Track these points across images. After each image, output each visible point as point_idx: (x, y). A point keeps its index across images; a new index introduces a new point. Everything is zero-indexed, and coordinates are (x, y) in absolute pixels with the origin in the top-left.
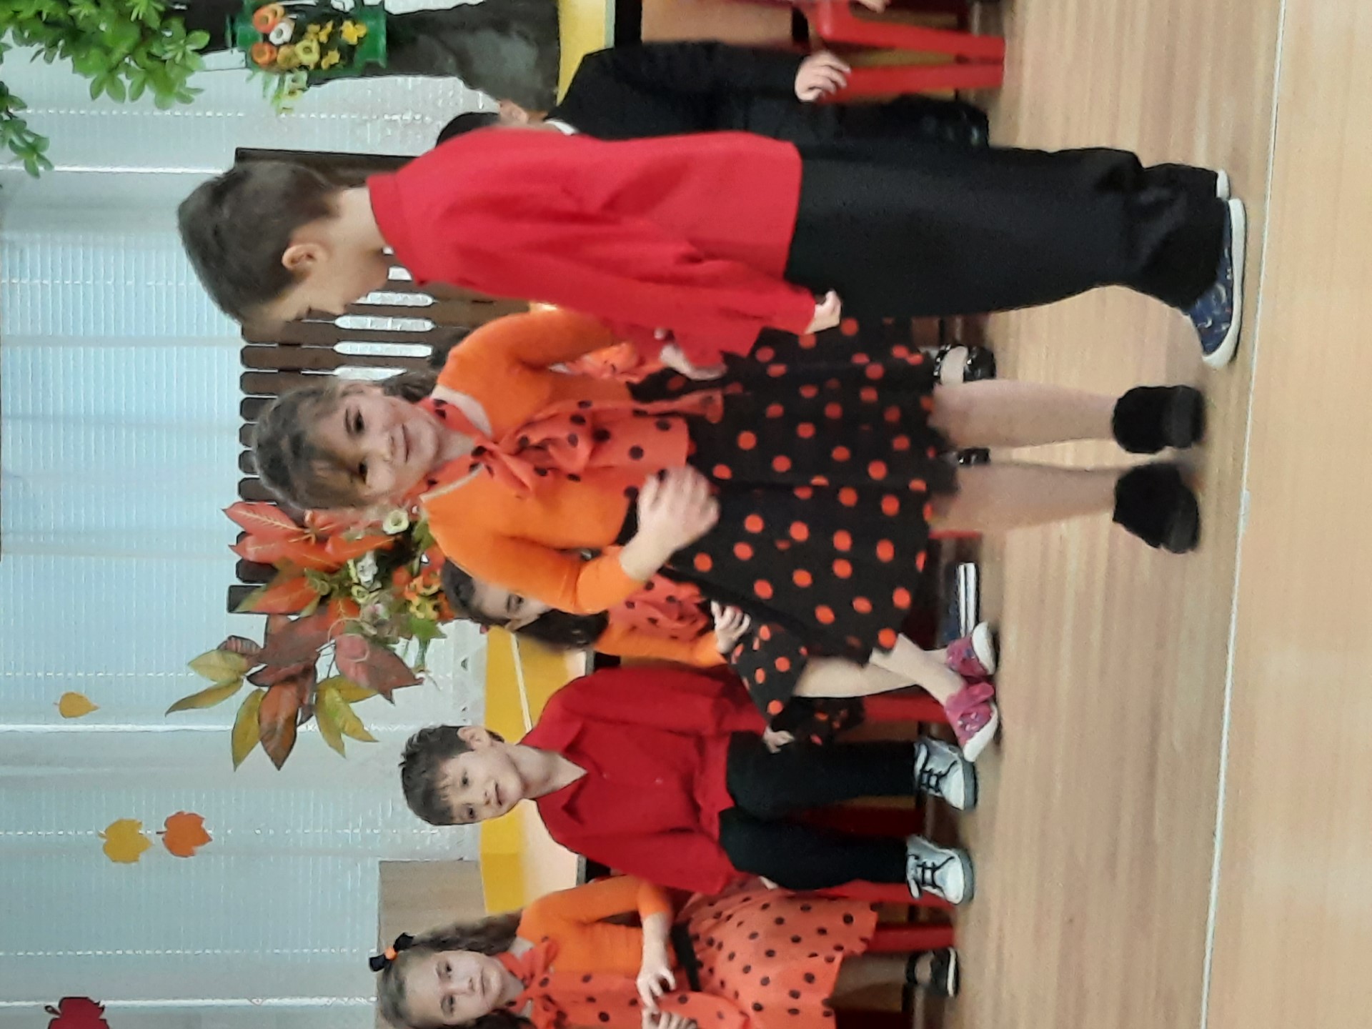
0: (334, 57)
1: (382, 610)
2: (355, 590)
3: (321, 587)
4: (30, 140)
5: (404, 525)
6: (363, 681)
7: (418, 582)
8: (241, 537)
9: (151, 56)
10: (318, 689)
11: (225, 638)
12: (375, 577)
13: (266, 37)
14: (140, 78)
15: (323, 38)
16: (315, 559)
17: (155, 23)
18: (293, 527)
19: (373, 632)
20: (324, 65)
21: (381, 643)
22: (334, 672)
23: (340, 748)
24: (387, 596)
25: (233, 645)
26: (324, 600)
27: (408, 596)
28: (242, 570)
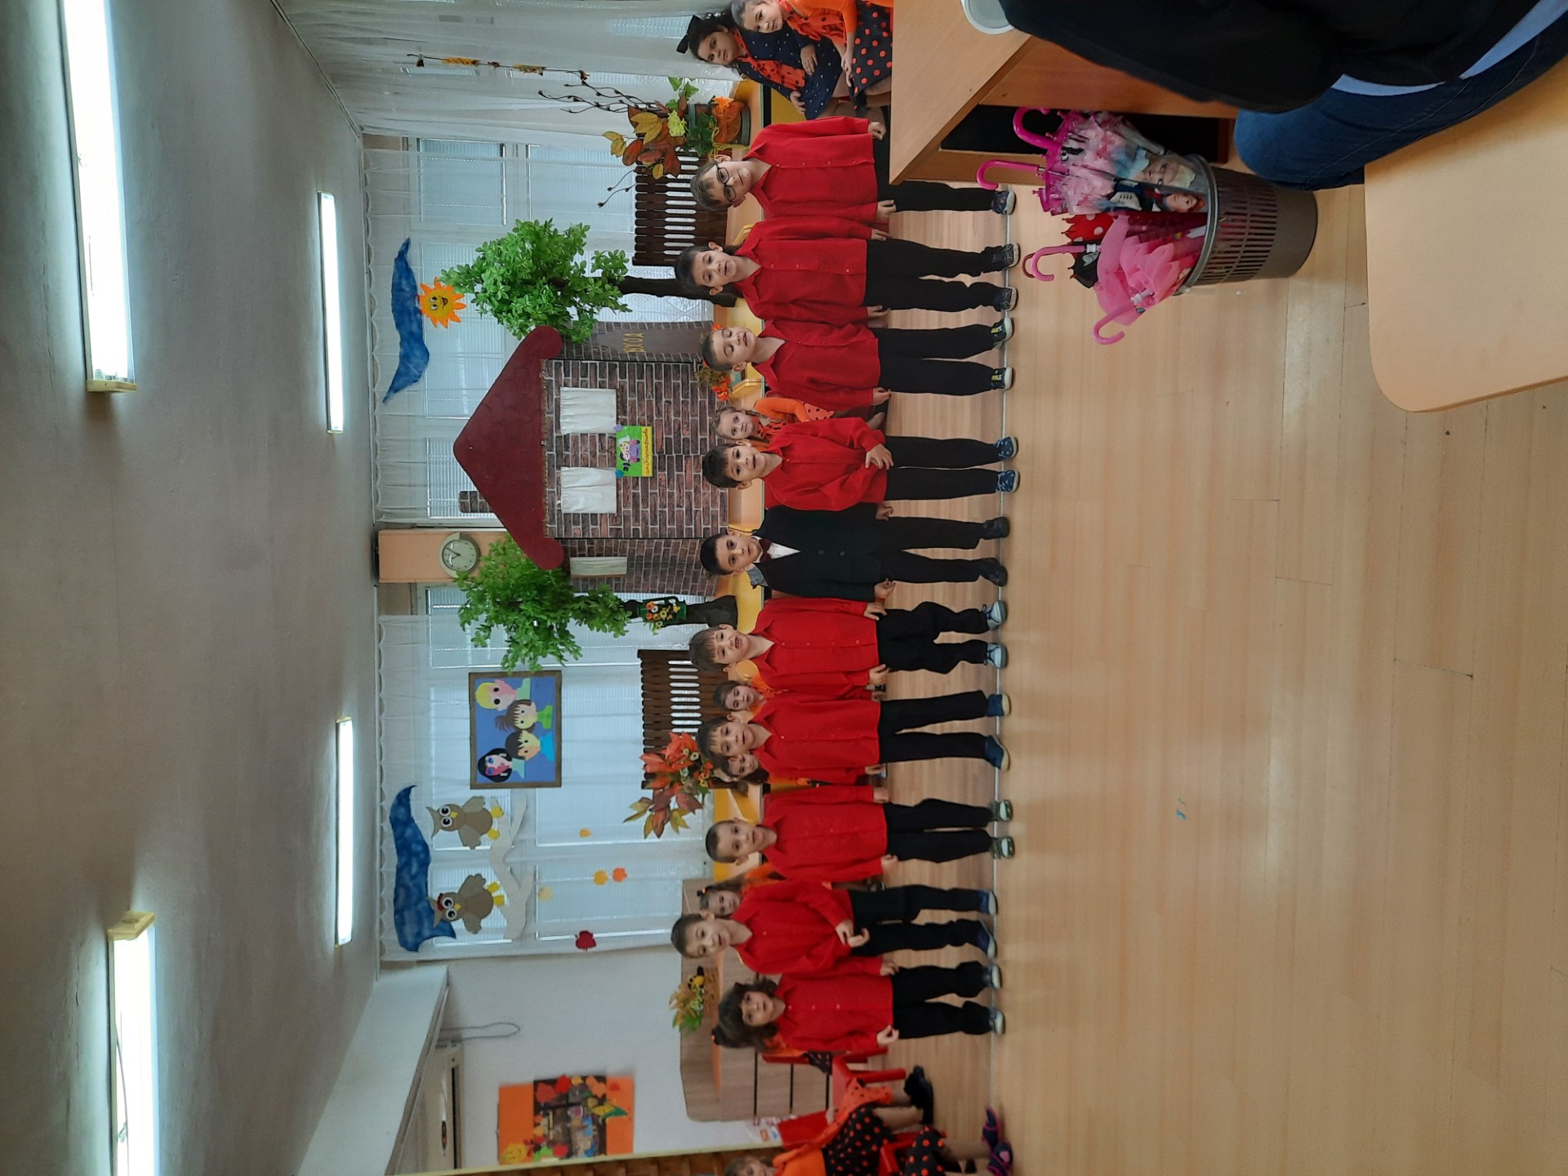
0: (670, 617)
1: (690, 785)
2: (682, 780)
3: (670, 779)
4: (575, 648)
5: (697, 757)
6: (686, 808)
7: (702, 775)
8: (645, 766)
9: (615, 620)
10: (671, 812)
11: (639, 798)
12: (689, 775)
13: (650, 611)
14: (611, 625)
15: (668, 610)
16: (669, 770)
17: (616, 609)
18: (661, 761)
19: (688, 792)
20: (668, 619)
21: (691, 795)
22: (676, 806)
23: (677, 831)
24: (692, 780)
25: (643, 800)
26: (673, 782)
27: (699, 779)
28: (646, 775)
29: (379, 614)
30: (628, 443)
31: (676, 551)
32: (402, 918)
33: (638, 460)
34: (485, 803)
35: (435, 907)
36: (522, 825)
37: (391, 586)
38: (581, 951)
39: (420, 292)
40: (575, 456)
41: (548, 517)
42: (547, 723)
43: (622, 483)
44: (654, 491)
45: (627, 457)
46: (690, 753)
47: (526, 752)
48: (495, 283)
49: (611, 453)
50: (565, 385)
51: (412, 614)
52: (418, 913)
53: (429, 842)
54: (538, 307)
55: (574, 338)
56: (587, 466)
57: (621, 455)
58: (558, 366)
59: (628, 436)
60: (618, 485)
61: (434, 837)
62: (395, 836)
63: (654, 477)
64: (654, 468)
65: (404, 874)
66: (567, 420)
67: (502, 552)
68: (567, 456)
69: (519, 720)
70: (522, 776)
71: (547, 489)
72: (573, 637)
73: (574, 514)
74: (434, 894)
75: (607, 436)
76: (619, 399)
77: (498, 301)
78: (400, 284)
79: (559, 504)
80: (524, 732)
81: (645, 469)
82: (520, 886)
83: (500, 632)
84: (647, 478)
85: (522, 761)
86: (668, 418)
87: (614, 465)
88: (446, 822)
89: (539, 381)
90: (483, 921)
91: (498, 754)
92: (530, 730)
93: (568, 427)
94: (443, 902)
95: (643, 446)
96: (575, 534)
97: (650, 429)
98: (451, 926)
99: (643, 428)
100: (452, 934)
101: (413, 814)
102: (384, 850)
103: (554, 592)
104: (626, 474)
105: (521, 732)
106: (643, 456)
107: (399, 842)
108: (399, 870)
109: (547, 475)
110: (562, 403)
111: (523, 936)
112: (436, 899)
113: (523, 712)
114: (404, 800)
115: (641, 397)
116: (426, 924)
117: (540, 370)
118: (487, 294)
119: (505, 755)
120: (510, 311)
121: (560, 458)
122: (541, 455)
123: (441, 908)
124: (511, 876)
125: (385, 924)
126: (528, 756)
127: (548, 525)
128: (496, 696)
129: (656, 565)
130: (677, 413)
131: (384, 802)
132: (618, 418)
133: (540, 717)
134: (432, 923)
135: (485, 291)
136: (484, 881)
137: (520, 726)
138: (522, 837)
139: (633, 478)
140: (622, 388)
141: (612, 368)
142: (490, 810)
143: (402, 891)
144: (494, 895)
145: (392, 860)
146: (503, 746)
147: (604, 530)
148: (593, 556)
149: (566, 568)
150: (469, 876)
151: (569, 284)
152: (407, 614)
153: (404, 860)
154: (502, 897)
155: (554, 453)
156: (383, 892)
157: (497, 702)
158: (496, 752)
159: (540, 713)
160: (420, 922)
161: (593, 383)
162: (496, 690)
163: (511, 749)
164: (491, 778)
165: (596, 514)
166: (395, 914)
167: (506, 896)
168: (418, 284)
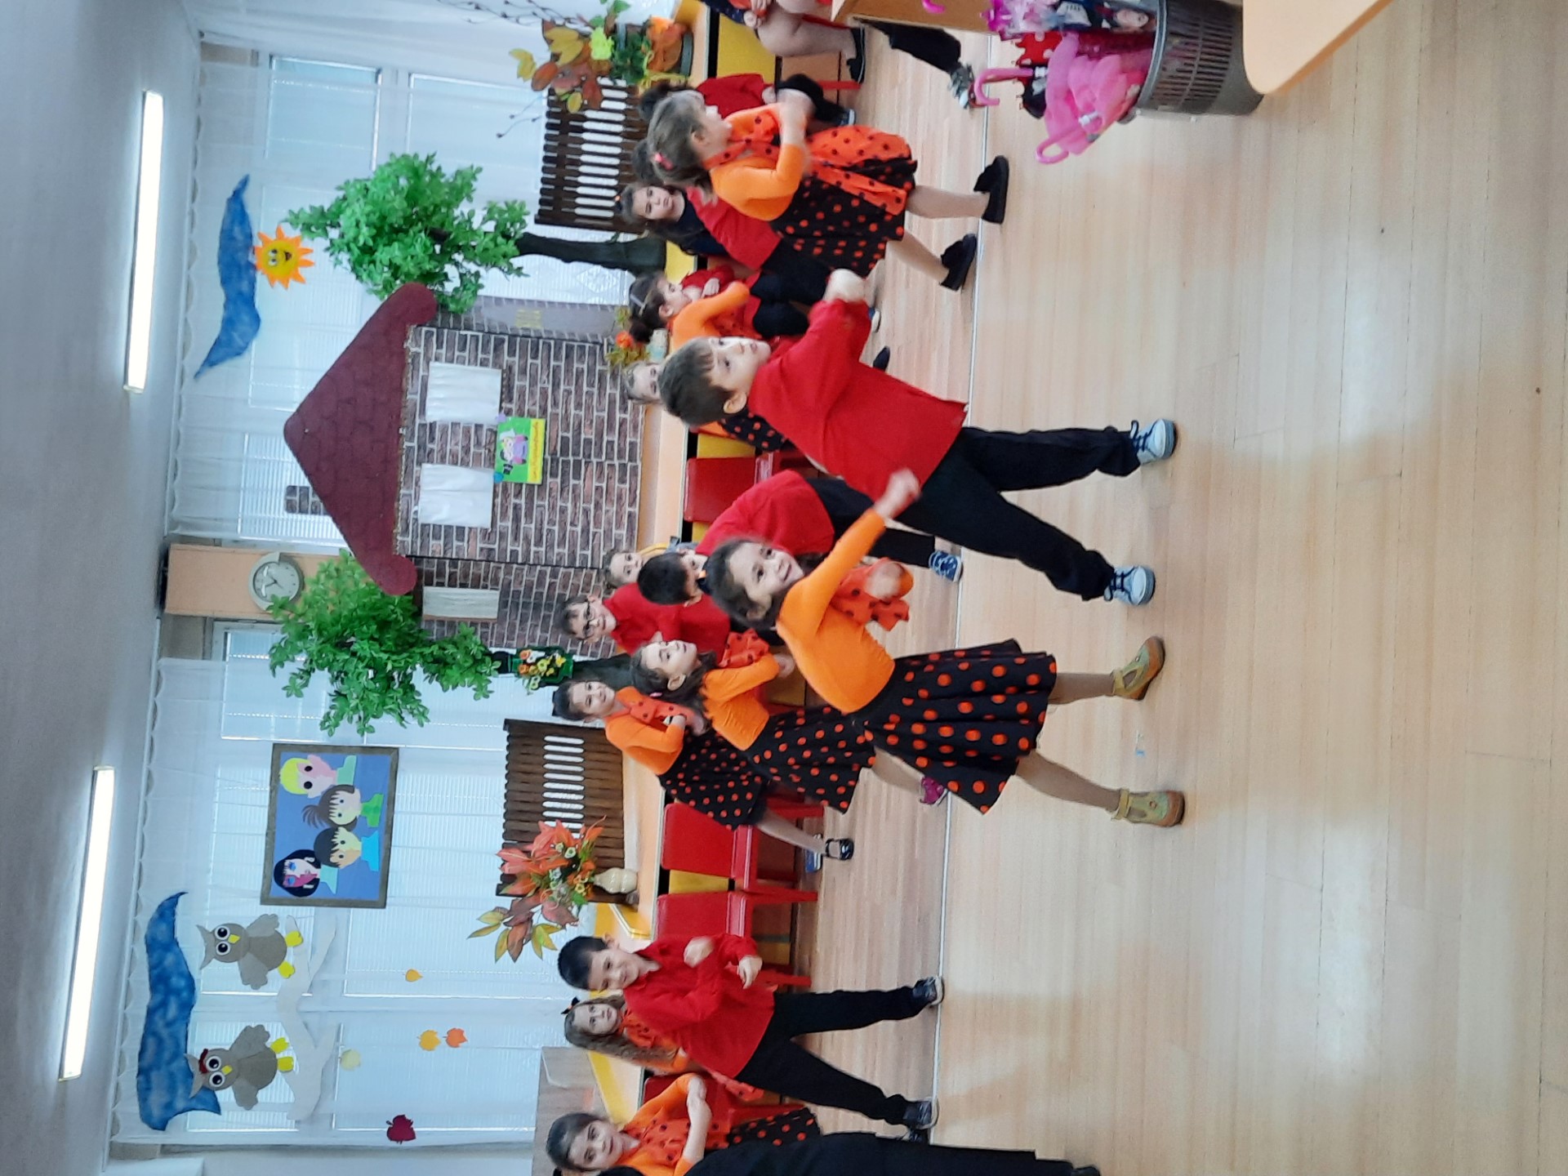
0: (552, 671)
1: (563, 890)
3: (536, 882)
4: (421, 709)
5: (574, 854)
6: (555, 921)
8: (503, 865)
10: (533, 929)
11: (492, 906)
14: (472, 681)
16: (536, 871)
18: (526, 858)
19: (559, 901)
20: (548, 674)
21: (563, 906)
22: (541, 920)
23: (538, 952)
24: (566, 884)
25: (497, 909)
26: (538, 889)
28: (503, 877)
29: (160, 656)
30: (511, 438)
31: (565, 587)
32: (148, 1081)
33: (524, 462)
34: (278, 925)
35: (195, 1068)
36: (325, 962)
37: (180, 619)
38: (394, 1144)
39: (257, 243)
40: (442, 449)
41: (399, 527)
42: (373, 820)
43: (501, 490)
44: (541, 503)
45: (509, 457)
46: (565, 849)
47: (341, 857)
48: (357, 225)
49: (489, 451)
50: (437, 359)
51: (203, 659)
52: (171, 1075)
53: (195, 976)
54: (409, 258)
55: (452, 307)
56: (456, 464)
57: (502, 454)
58: (429, 335)
59: (512, 430)
60: (495, 491)
61: (203, 970)
62: (149, 963)
63: (542, 486)
64: (544, 473)
65: (157, 1018)
66: (435, 404)
67: (334, 574)
68: (432, 450)
69: (336, 813)
70: (334, 891)
71: (402, 491)
72: (419, 694)
73: (434, 525)
74: (195, 1050)
75: (485, 428)
76: (505, 383)
77: (359, 248)
78: (232, 230)
79: (416, 512)
80: (341, 829)
81: (533, 474)
82: (316, 1046)
83: (322, 683)
84: (533, 485)
85: (336, 869)
86: (566, 411)
87: (492, 465)
88: (223, 949)
89: (403, 353)
90: (260, 1091)
91: (303, 858)
92: (349, 827)
93: (435, 413)
94: (207, 1064)
95: (531, 442)
96: (433, 551)
97: (541, 422)
98: (215, 1096)
99: (533, 421)
100: (216, 1108)
101: (178, 934)
102: (131, 982)
103: (397, 630)
104: (507, 478)
105: (337, 830)
106: (530, 457)
107: (155, 972)
108: (151, 1012)
109: (403, 473)
110: (431, 382)
111: (312, 1118)
112: (199, 1058)
113: (342, 801)
114: (168, 913)
115: (533, 383)
116: (180, 1091)
117: (405, 338)
118: (345, 240)
119: (312, 860)
120: (373, 262)
121: (422, 451)
122: (398, 445)
123: (203, 1070)
124: (305, 1030)
125: (123, 1087)
126: (344, 863)
127: (399, 538)
128: (308, 777)
129: (537, 607)
130: (578, 406)
131: (138, 916)
132: (501, 408)
133: (365, 810)
134: (188, 1089)
135: (342, 236)
136: (267, 1036)
137: (336, 820)
138: (325, 976)
139: (516, 484)
140: (510, 368)
141: (499, 344)
142: (284, 935)
143: (151, 1041)
144: (278, 1056)
145: (143, 997)
146: (311, 848)
147: (472, 549)
148: (455, 586)
149: (417, 599)
150: (245, 1029)
151: (452, 237)
152: (198, 659)
153: (159, 998)
154: (291, 1059)
155: (415, 444)
156: (125, 1043)
157: (308, 785)
158: (301, 854)
159: (366, 804)
160: (172, 1089)
161: (472, 360)
162: (309, 769)
163: (321, 852)
164: (291, 890)
165: (464, 528)
166: (139, 1074)
167: (295, 1059)
168: (255, 233)
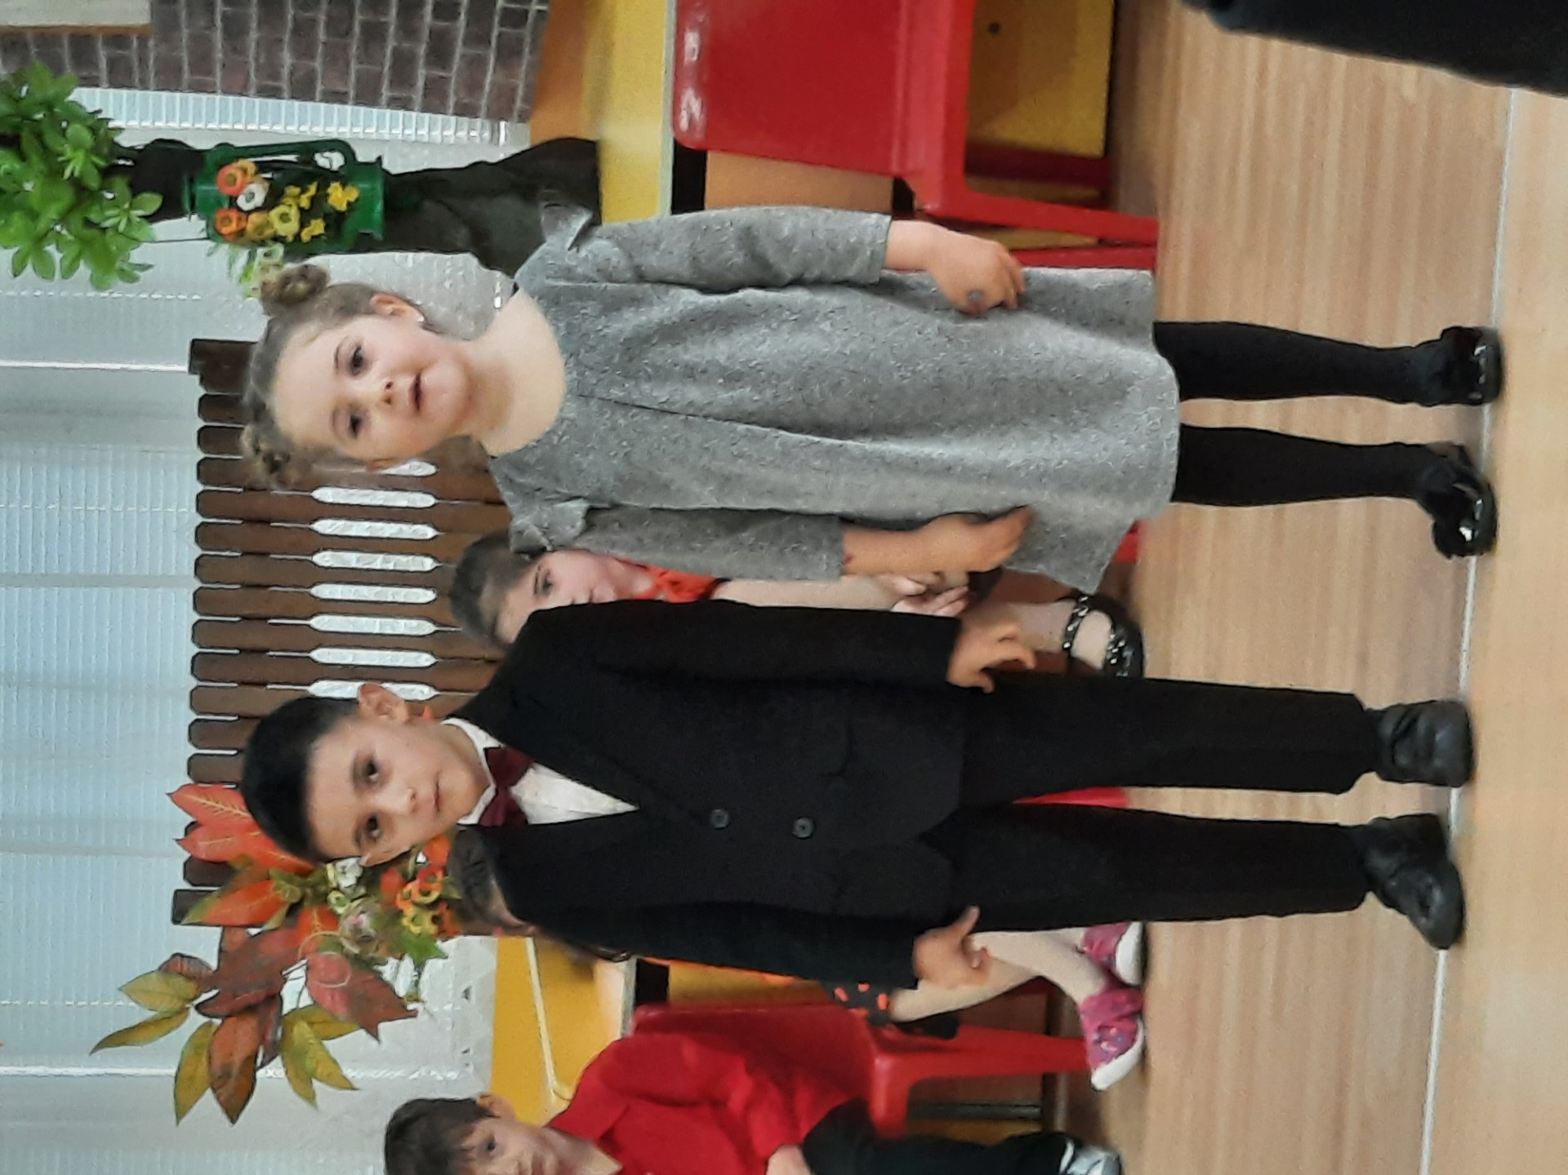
0: (317, 227)
1: (365, 921)
2: (333, 896)
6: (342, 1012)
7: (412, 887)
8: (191, 828)
9: (88, 223)
10: (286, 1021)
11: (166, 957)
12: (359, 880)
13: (233, 201)
14: (75, 248)
15: (305, 202)
17: (93, 182)
19: (355, 950)
21: (365, 965)
22: (306, 1001)
23: (310, 1098)
25: (178, 966)
26: (294, 909)
27: (400, 904)
28: (195, 869)
